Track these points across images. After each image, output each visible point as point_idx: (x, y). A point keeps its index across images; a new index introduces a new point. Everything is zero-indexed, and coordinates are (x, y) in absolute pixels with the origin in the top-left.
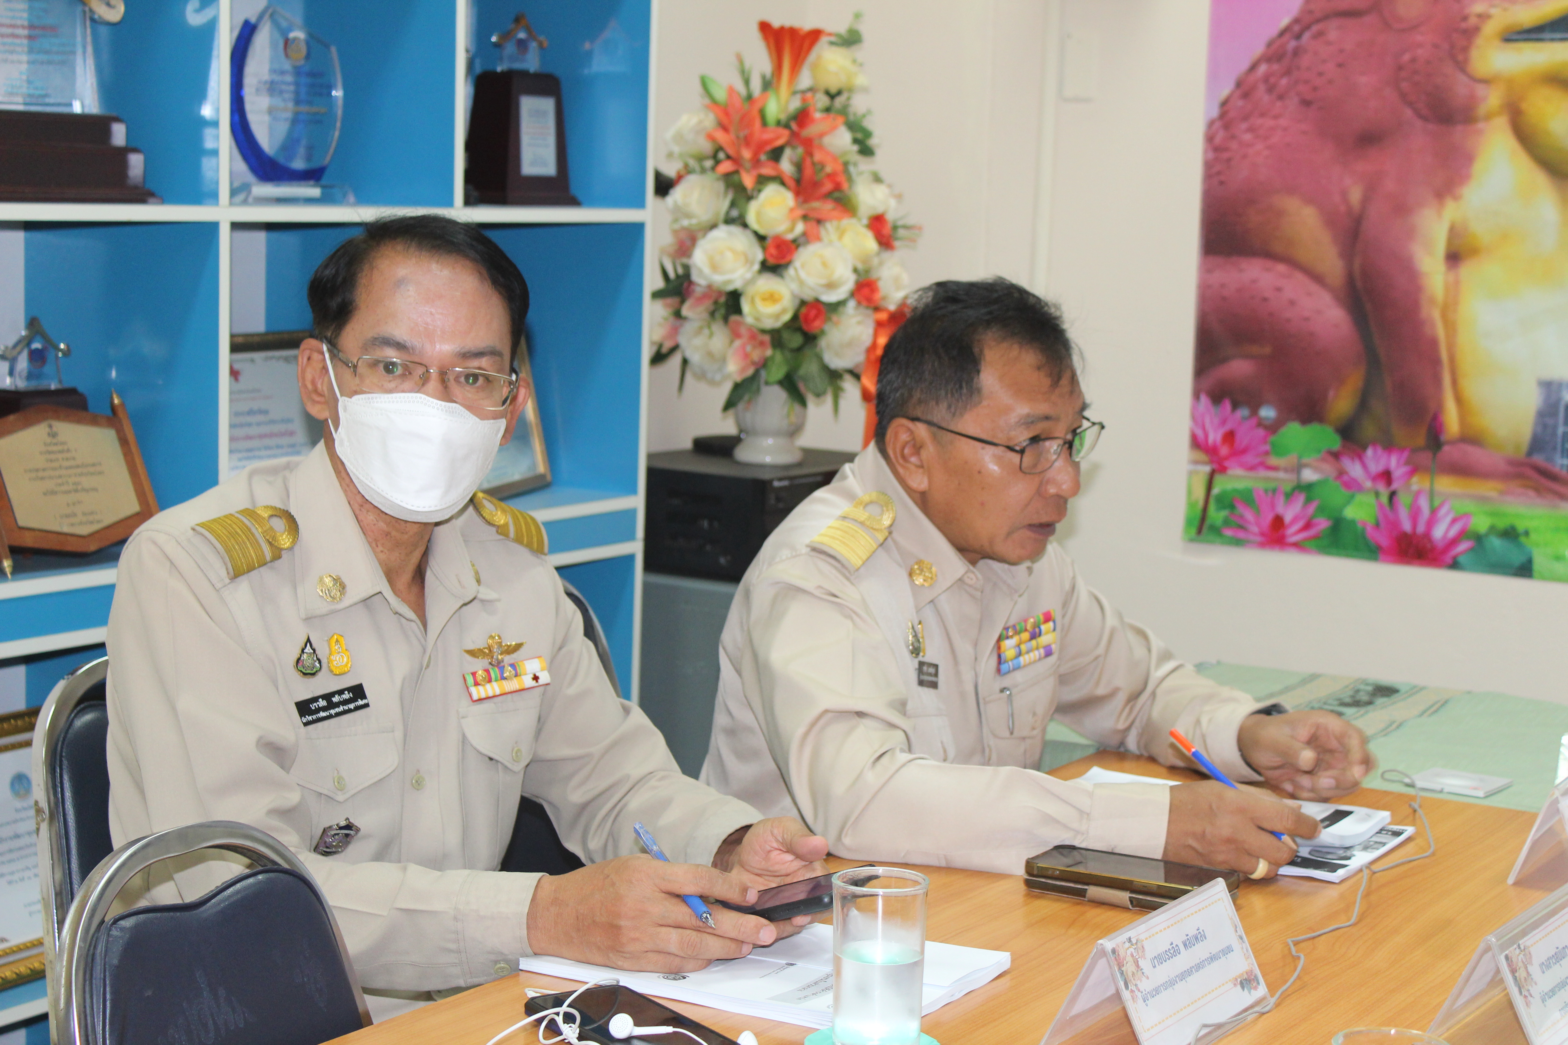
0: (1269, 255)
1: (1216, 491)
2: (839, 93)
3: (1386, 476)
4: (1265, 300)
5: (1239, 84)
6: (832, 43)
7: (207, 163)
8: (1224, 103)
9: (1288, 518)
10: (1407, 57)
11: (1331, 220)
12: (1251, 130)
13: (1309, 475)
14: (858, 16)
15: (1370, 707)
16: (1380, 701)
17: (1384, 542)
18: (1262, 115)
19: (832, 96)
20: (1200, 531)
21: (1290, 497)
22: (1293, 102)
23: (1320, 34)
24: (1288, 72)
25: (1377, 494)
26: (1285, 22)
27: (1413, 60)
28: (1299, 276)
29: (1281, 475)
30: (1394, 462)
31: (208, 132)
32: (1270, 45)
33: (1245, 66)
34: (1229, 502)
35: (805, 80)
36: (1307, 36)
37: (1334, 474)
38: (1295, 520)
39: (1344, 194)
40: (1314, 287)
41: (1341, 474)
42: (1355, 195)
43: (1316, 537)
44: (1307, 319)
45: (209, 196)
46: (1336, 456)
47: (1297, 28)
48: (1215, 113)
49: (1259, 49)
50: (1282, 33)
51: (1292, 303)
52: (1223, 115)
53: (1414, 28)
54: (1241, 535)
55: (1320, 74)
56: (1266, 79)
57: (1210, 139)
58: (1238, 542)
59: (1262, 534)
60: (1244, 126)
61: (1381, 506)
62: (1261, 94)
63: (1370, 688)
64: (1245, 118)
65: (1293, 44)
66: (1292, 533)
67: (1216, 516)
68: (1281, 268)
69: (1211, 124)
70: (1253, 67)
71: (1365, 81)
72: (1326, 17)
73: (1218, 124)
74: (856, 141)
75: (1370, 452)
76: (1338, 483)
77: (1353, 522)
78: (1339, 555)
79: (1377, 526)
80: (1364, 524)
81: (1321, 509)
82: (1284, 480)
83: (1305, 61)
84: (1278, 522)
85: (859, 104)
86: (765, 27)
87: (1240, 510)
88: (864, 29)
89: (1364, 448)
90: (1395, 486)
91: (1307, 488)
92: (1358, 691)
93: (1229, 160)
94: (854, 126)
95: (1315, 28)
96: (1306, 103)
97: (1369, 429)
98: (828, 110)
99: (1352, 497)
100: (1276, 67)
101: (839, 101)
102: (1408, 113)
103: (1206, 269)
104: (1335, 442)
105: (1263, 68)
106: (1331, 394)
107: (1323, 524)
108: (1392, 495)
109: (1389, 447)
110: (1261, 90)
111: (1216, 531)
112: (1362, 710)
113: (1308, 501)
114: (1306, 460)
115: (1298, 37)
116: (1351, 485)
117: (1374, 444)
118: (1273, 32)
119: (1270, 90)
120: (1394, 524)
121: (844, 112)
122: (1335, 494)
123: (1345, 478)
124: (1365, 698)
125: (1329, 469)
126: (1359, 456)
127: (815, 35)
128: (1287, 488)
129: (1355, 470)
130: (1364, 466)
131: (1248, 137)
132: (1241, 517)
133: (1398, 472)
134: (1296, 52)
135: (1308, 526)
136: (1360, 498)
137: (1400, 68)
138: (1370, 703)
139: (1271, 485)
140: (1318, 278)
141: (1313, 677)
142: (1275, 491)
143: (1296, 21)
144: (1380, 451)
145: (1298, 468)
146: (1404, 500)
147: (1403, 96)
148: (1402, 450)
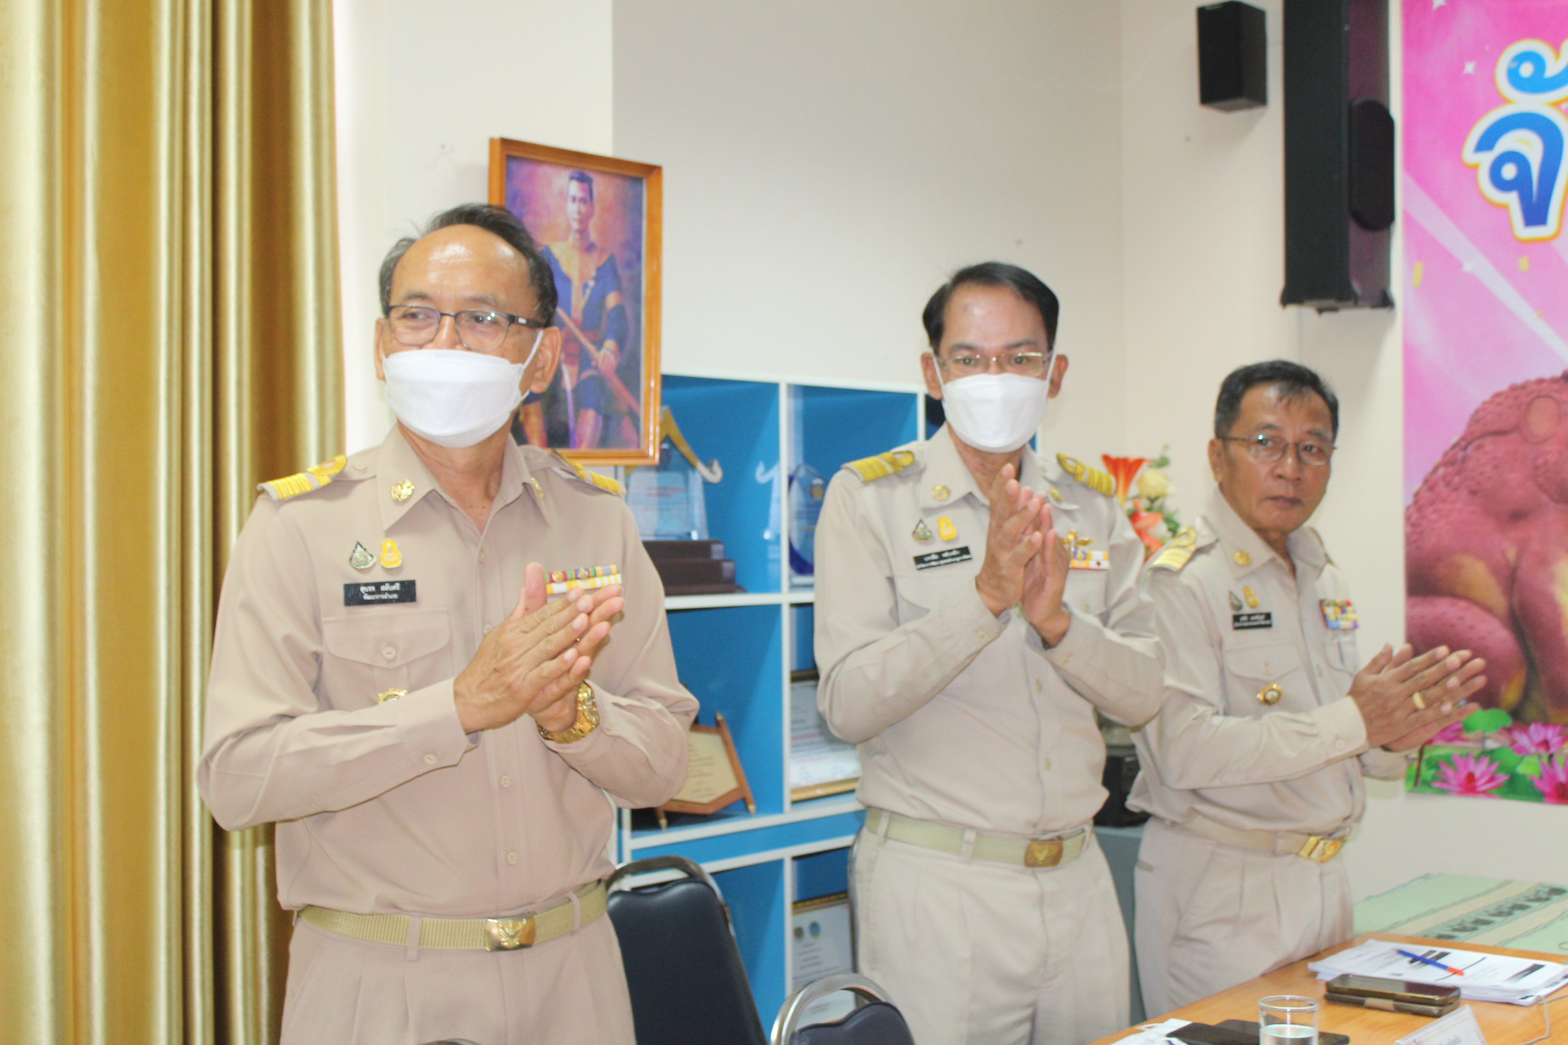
0: (1453, 594)
1: (1426, 756)
2: (1157, 498)
3: (1545, 744)
4: (1452, 626)
5: (1426, 481)
6: (1150, 466)
7: (771, 567)
8: (1417, 495)
9: (1477, 774)
10: (1540, 461)
11: (1495, 570)
12: (1436, 511)
13: (1491, 744)
14: (1166, 447)
15: (1548, 902)
16: (1555, 897)
17: (1547, 789)
18: (1444, 501)
19: (1152, 500)
20: (1416, 783)
21: (1479, 759)
22: (1463, 494)
23: (1479, 447)
24: (1459, 472)
25: (1539, 756)
26: (1455, 439)
27: (1546, 463)
28: (1476, 610)
29: (1470, 745)
30: (1550, 734)
31: (771, 548)
32: (1445, 454)
33: (1429, 468)
34: (1436, 764)
35: (1133, 490)
36: (1470, 448)
37: (1508, 743)
38: (1483, 775)
39: (1503, 553)
40: (1486, 616)
41: (1513, 743)
42: (1511, 553)
43: (1498, 786)
44: (1482, 638)
45: (776, 587)
46: (1509, 730)
47: (1463, 444)
48: (1410, 500)
49: (1438, 458)
50: (1454, 447)
51: (1471, 627)
52: (1416, 502)
53: (1545, 441)
54: (1445, 786)
55: (1481, 473)
56: (1444, 477)
57: (1408, 518)
58: (1443, 792)
59: (1460, 785)
60: (1430, 509)
61: (1542, 764)
62: (1441, 487)
63: (1546, 890)
64: (1432, 503)
65: (1460, 454)
66: (1481, 784)
67: (1427, 773)
68: (1463, 604)
69: (1408, 509)
70: (1435, 470)
71: (1514, 477)
72: (1483, 436)
73: (1412, 509)
74: (1170, 530)
75: (1532, 728)
76: (1510, 750)
77: (1523, 776)
78: (1515, 798)
79: (1541, 778)
80: (1532, 777)
81: (1502, 767)
82: (1473, 748)
83: (1470, 464)
84: (1471, 778)
85: (1170, 505)
86: (1106, 459)
87: (1443, 769)
88: (1170, 455)
89: (1529, 724)
90: (1552, 750)
91: (1491, 753)
92: (1538, 891)
93: (1421, 533)
94: (1168, 520)
95: (1476, 443)
96: (1473, 493)
97: (1530, 712)
98: (1149, 509)
99: (1522, 759)
100: (1450, 469)
101: (1157, 504)
102: (1544, 498)
103: (1410, 606)
104: (1508, 721)
105: (1441, 471)
106: (1503, 688)
107: (1503, 778)
108: (1551, 757)
109: (1546, 724)
110: (1441, 486)
111: (1427, 783)
112: (1543, 904)
113: (1491, 763)
114: (1488, 733)
115: (1465, 449)
116: (1521, 751)
117: (1535, 721)
118: (1447, 446)
119: (1448, 484)
120: (1553, 777)
121: (1161, 510)
122: (1509, 757)
123: (1516, 746)
124: (1543, 896)
125: (1505, 740)
126: (1525, 729)
127: (1139, 462)
128: (1476, 753)
129: (1523, 740)
130: (1530, 738)
131: (1434, 517)
132: (1444, 774)
133: (1554, 740)
134: (1464, 459)
135: (1492, 779)
136: (1528, 759)
137: (1536, 468)
138: (1547, 899)
139: (1464, 752)
140: (1488, 610)
141: (1507, 882)
142: (1468, 756)
143: (1463, 439)
144: (1539, 727)
145: (1483, 739)
146: (1560, 760)
147: (1540, 486)
148: (1555, 725)
